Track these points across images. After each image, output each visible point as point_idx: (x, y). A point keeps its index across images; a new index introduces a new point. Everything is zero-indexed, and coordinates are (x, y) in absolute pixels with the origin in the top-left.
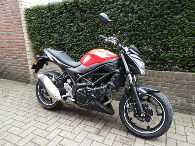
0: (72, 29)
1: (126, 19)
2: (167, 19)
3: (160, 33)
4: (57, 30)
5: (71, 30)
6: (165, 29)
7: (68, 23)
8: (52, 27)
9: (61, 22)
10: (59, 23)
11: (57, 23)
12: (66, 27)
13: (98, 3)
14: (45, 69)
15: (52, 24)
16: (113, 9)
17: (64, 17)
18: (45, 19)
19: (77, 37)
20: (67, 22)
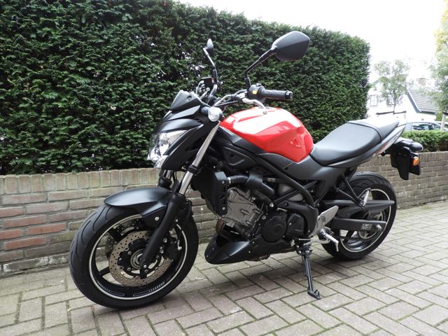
0: (144, 69)
1: (267, 69)
2: (316, 80)
3: (309, 99)
4: (88, 64)
5: (141, 71)
6: (315, 94)
7: (135, 52)
8: (67, 52)
9: (107, 42)
10: (99, 45)
11: (92, 44)
12: (125, 62)
13: (218, 23)
14: (5, 206)
15: (70, 42)
16: (247, 44)
17: (124, 31)
18: (37, 20)
19: (162, 92)
20: (130, 48)
